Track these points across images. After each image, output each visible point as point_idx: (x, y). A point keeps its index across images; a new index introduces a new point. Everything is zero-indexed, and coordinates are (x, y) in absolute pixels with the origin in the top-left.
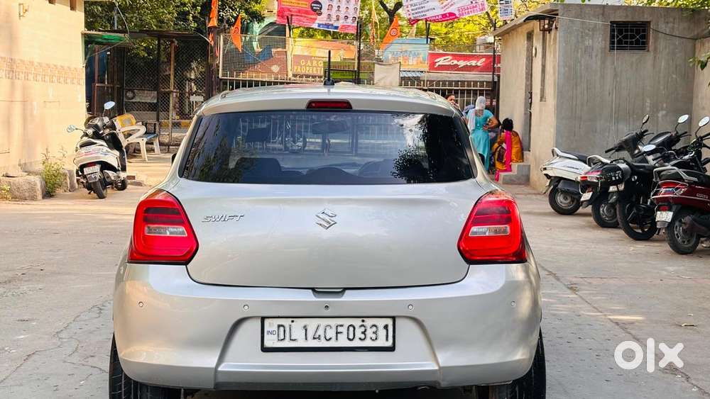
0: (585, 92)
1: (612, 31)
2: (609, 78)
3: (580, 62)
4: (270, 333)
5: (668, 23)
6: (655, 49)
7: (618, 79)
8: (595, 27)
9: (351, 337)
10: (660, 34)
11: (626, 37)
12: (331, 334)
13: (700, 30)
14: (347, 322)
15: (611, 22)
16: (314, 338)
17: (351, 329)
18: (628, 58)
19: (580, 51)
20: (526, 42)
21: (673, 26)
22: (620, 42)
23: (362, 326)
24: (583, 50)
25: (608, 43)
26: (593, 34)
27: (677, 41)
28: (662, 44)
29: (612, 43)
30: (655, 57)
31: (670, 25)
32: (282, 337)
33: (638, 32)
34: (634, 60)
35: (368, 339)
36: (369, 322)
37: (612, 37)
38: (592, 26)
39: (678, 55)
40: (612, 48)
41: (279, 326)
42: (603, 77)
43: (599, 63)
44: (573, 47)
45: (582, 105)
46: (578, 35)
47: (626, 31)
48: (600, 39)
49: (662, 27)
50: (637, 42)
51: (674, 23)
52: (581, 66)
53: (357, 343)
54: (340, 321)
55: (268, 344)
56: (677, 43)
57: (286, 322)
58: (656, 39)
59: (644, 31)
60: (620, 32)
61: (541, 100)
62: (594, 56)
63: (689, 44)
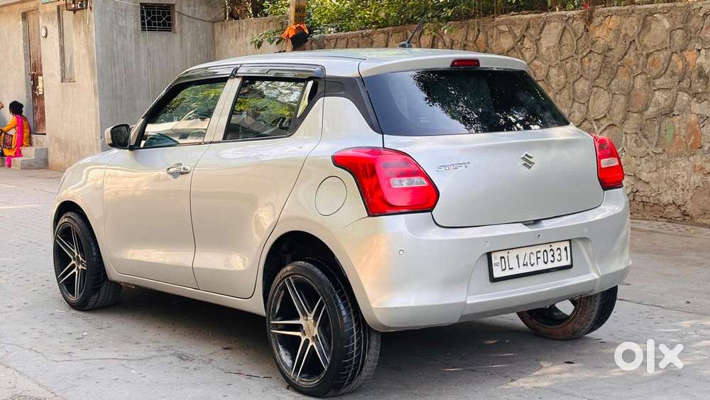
0: (124, 72)
1: (142, 12)
2: (143, 59)
3: (116, 43)
4: (496, 265)
5: (189, 6)
6: (181, 31)
7: (152, 60)
8: (127, 8)
9: (546, 261)
10: (184, 17)
11: (154, 18)
12: (534, 260)
13: (217, 14)
14: (542, 248)
15: (141, 4)
16: (524, 265)
17: (545, 253)
18: (158, 38)
19: (115, 31)
20: (21, 22)
21: (195, 10)
22: (149, 23)
23: (551, 250)
24: (118, 30)
25: (140, 24)
26: (126, 15)
27: (199, 24)
28: (186, 25)
29: (143, 24)
30: (181, 38)
31: (192, 8)
32: (504, 268)
33: (164, 14)
34: (164, 40)
35: (556, 260)
36: (555, 247)
37: (143, 18)
38: (125, 8)
39: (201, 37)
40: (143, 29)
41: (501, 258)
42: (138, 57)
43: (133, 43)
44: (108, 28)
45: (122, 85)
46: (112, 15)
47: (154, 13)
48: (132, 20)
49: (185, 10)
50: (164, 24)
51: (195, 6)
52: (117, 46)
53: (550, 266)
54: (538, 248)
55: (496, 275)
56: (199, 26)
57: (504, 254)
58: (181, 21)
59: (169, 13)
60: (148, 14)
61: (62, 82)
62: (128, 37)
63: (209, 26)
